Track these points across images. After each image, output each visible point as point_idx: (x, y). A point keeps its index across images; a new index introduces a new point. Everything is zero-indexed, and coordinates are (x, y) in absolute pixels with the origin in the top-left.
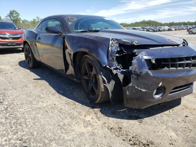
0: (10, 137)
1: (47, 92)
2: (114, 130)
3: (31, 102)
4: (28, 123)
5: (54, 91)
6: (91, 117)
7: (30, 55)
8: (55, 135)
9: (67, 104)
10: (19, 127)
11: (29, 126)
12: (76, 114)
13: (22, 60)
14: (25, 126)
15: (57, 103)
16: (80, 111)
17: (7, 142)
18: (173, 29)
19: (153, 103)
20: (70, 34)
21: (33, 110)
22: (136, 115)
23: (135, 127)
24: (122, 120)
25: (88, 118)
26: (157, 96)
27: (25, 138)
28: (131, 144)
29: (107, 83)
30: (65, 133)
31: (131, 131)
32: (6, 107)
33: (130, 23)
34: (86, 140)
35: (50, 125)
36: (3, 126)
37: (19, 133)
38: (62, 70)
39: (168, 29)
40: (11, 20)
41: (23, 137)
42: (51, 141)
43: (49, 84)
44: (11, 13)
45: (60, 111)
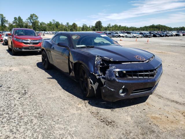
0: (33, 112)
1: (56, 87)
2: (94, 114)
3: (45, 94)
4: (43, 106)
5: (61, 88)
6: (81, 105)
7: (46, 59)
8: (58, 113)
9: (68, 96)
10: (38, 107)
11: (44, 107)
12: (73, 103)
13: (39, 62)
14: (41, 107)
15: (61, 95)
16: (76, 101)
17: (32, 114)
18: (181, 34)
19: (120, 98)
20: (73, 50)
21: (46, 99)
22: (111, 106)
23: (108, 113)
24: (101, 109)
25: (80, 106)
26: (122, 95)
27: (41, 113)
28: (101, 122)
29: (93, 84)
30: (64, 113)
31: (104, 115)
32: (29, 95)
33: (139, 27)
34: (76, 117)
35: (56, 108)
36: (29, 106)
37: (38, 110)
38: (67, 73)
39: (176, 34)
40: (31, 22)
41: (40, 113)
42: (55, 116)
43: (58, 82)
44: (32, 16)
45: (63, 100)
